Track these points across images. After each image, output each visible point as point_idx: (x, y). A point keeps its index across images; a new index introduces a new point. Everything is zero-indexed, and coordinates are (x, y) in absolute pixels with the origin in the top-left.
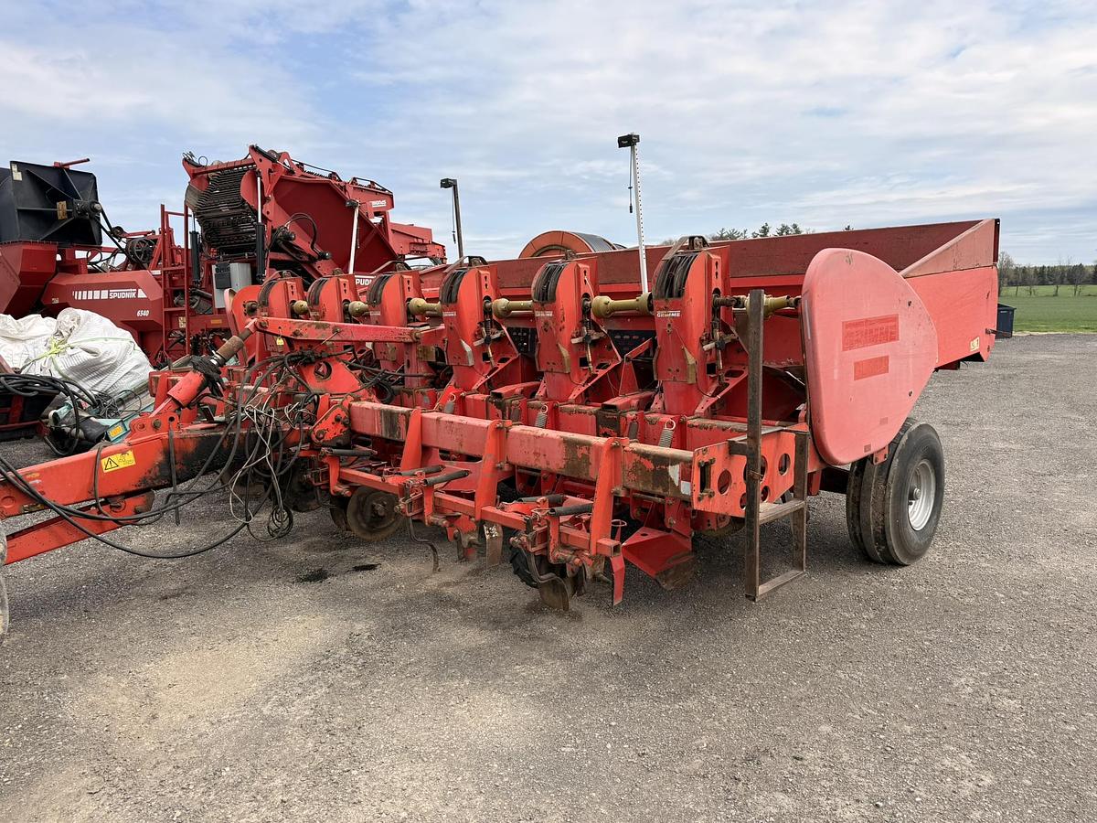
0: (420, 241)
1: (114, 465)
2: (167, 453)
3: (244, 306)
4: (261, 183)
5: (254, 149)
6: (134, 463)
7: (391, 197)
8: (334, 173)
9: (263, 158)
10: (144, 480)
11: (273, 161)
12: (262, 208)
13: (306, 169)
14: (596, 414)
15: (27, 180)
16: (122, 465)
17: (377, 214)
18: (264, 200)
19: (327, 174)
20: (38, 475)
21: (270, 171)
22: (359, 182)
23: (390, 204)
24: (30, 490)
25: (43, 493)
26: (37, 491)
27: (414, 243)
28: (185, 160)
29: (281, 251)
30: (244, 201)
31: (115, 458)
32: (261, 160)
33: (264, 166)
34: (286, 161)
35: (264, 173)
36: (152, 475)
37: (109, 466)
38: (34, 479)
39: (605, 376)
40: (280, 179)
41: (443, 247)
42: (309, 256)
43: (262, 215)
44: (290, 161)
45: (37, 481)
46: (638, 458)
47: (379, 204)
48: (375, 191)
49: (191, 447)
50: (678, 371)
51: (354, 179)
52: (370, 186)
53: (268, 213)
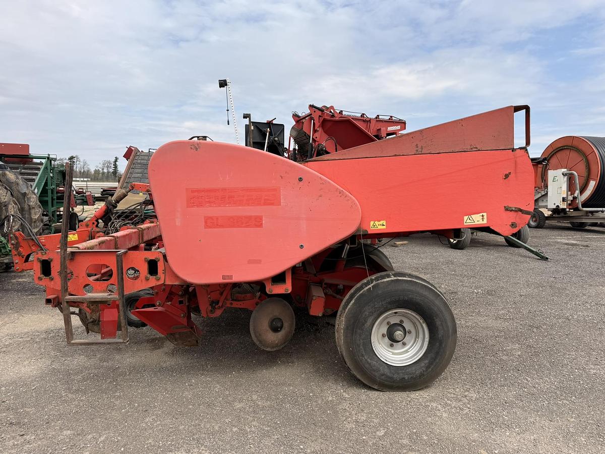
4: (314, 123)
5: (311, 106)
6: (78, 239)
7: (405, 124)
8: (364, 114)
9: (317, 111)
11: (323, 111)
12: (313, 135)
13: (345, 113)
15: (256, 129)
18: (315, 131)
19: (360, 115)
21: (320, 116)
22: (380, 117)
23: (404, 128)
28: (293, 115)
30: (305, 132)
33: (316, 115)
34: (332, 110)
35: (316, 118)
40: (325, 120)
43: (312, 138)
44: (335, 110)
45: (43, 241)
47: (396, 128)
48: (393, 121)
51: (378, 116)
52: (390, 119)
53: (316, 138)
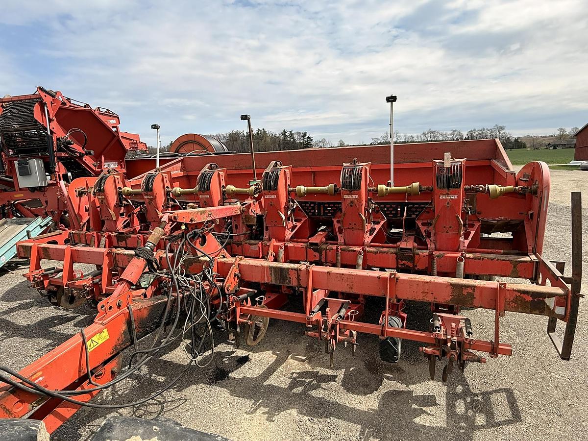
0: (135, 142)
1: (95, 344)
2: (129, 323)
3: (76, 191)
4: (48, 110)
5: (41, 89)
6: (108, 337)
7: (118, 118)
8: (88, 105)
9: (46, 95)
10: (115, 348)
11: (53, 96)
12: (49, 125)
13: (72, 102)
14: (396, 253)
16: (100, 342)
17: (113, 127)
18: (50, 120)
19: (83, 105)
20: (40, 373)
21: (52, 103)
22: (101, 110)
23: (118, 122)
24: (37, 388)
25: (46, 386)
26: (42, 387)
27: (132, 143)
29: (64, 151)
30: (37, 121)
31: (95, 338)
32: (45, 96)
33: (47, 100)
34: (60, 97)
35: (49, 104)
36: (120, 342)
37: (92, 346)
38: (38, 378)
39: (380, 229)
40: (59, 108)
41: (145, 144)
42: (80, 153)
43: (50, 130)
44: (62, 97)
45: (41, 379)
46: (519, 294)
47: (113, 121)
48: (109, 114)
49: (145, 313)
50: (450, 227)
51: (98, 108)
52: (106, 112)
53: (53, 128)
